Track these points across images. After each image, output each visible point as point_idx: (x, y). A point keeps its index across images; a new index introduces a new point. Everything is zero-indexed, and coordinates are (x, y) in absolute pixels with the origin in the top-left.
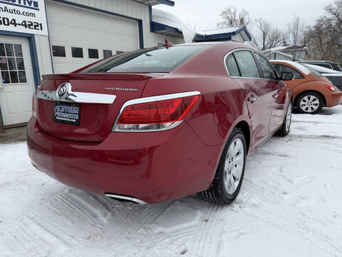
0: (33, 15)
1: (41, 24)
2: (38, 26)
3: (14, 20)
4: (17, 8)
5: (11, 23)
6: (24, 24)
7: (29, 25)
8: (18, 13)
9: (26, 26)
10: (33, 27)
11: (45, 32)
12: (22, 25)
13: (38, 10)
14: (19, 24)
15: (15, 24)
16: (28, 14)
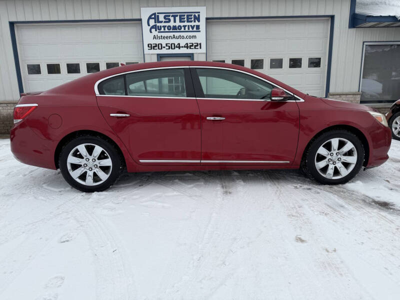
0: (195, 37)
1: (200, 44)
2: (197, 46)
3: (179, 44)
4: (182, 34)
5: (177, 47)
6: (187, 46)
7: (190, 46)
8: (183, 37)
9: (187, 47)
10: (193, 47)
11: (203, 50)
12: (185, 47)
13: (200, 31)
14: (182, 47)
15: (179, 47)
16: (190, 37)
